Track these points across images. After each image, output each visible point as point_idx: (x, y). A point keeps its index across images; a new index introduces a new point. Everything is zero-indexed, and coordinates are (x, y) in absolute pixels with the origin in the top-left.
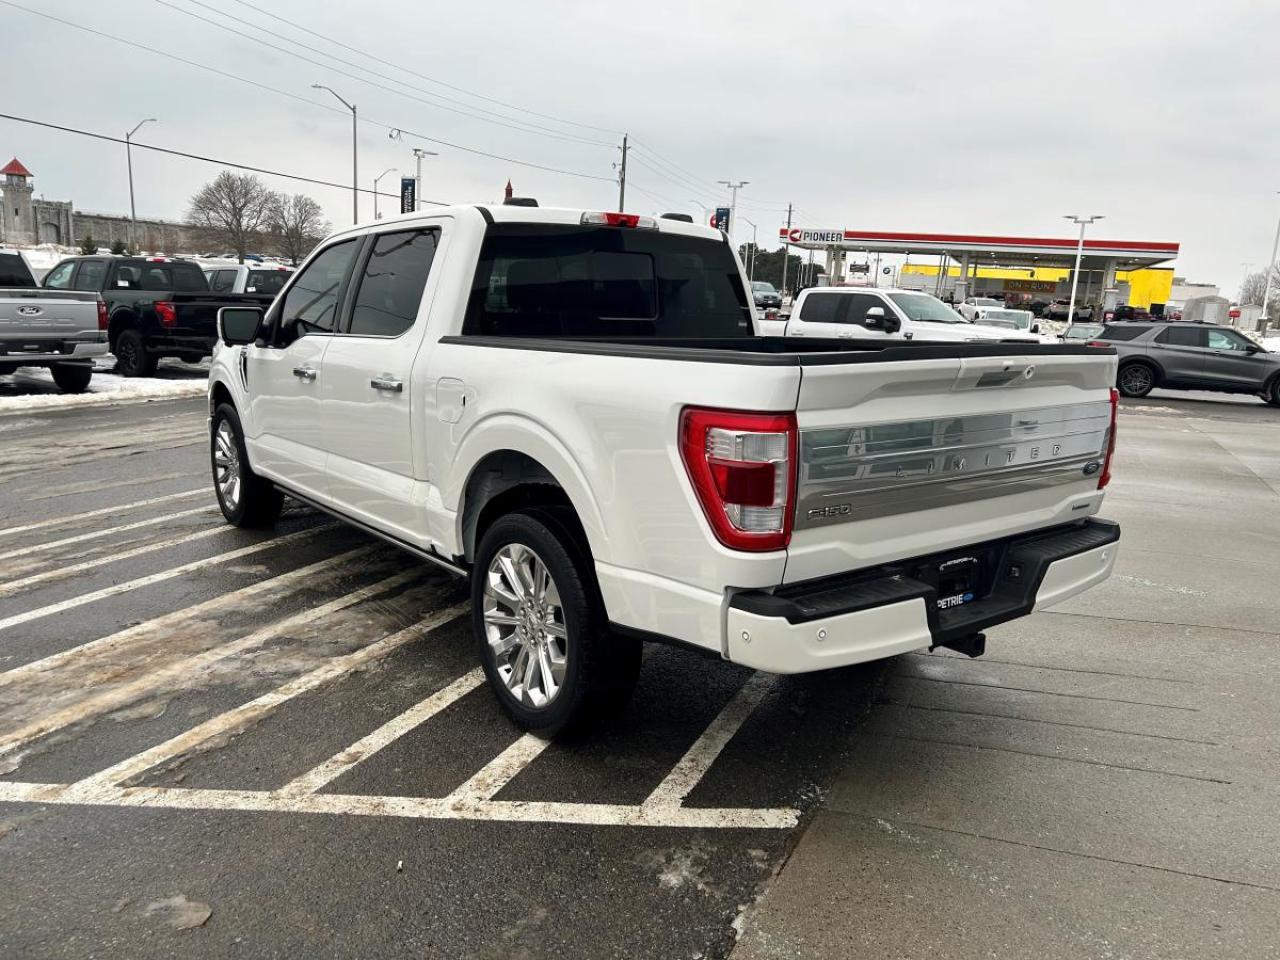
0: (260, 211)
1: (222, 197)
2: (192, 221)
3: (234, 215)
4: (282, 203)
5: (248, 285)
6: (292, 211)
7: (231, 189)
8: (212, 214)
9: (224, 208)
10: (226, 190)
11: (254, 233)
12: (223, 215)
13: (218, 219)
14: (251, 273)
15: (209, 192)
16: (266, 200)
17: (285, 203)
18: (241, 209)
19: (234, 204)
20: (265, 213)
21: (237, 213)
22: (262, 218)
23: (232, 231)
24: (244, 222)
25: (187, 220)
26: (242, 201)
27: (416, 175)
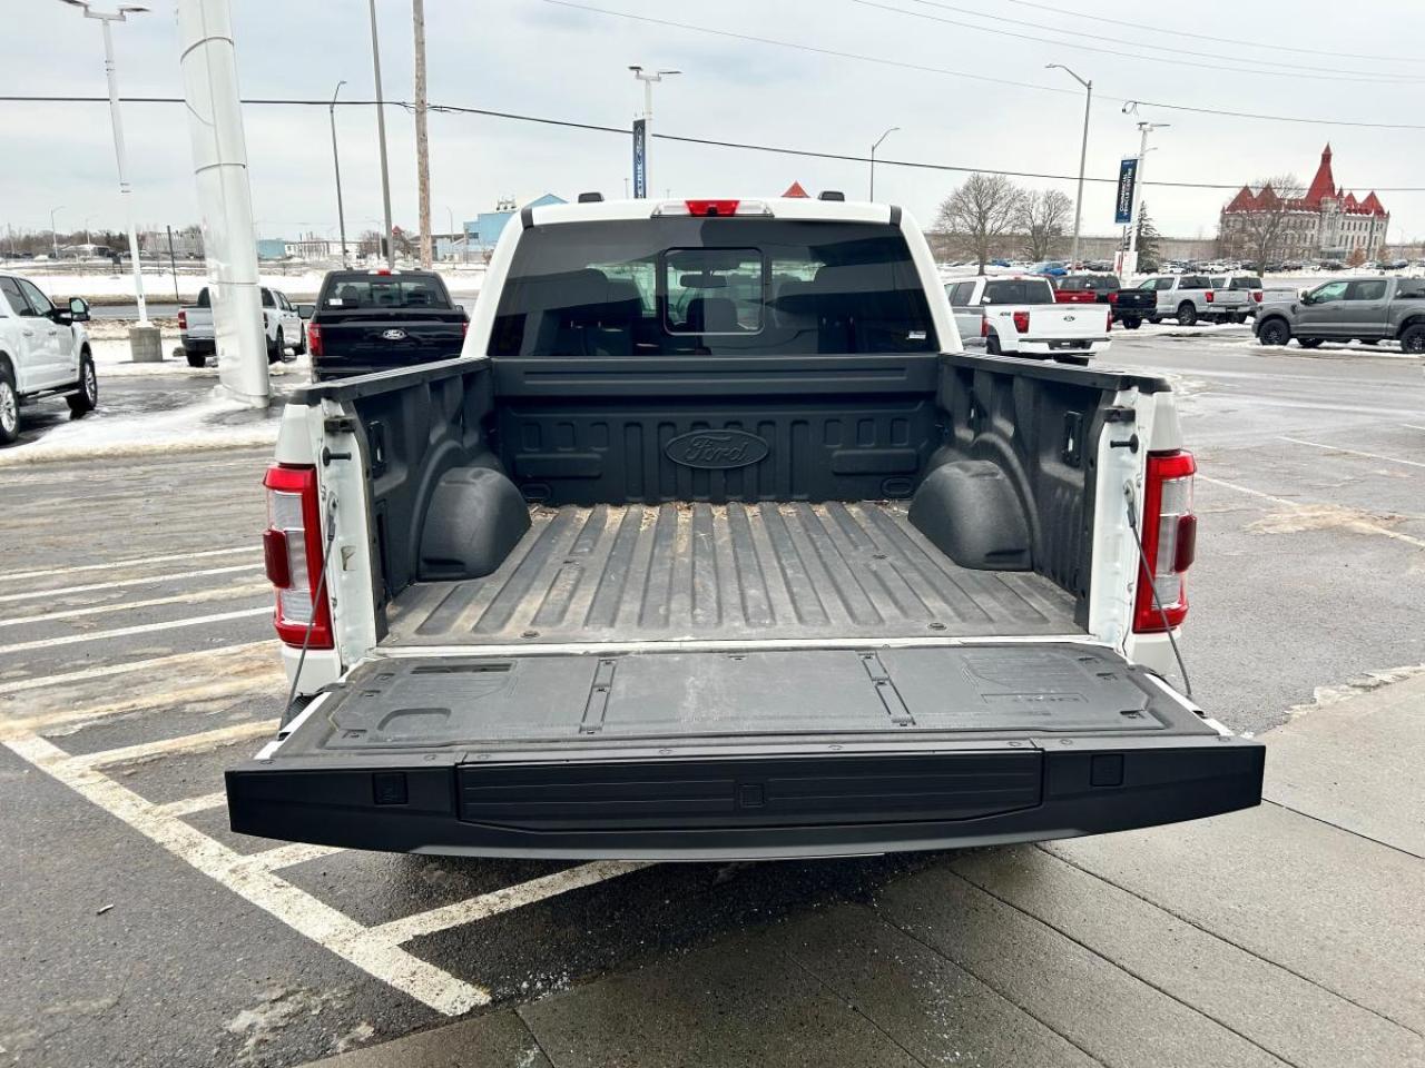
0: (1006, 213)
1: (969, 202)
2: (937, 229)
3: (980, 220)
4: (1030, 202)
5: (984, 294)
6: (1041, 209)
7: (979, 190)
8: (958, 219)
9: (970, 212)
10: (974, 192)
11: (997, 236)
12: (969, 219)
13: (963, 225)
14: (988, 283)
15: (958, 196)
16: (1014, 199)
17: (1034, 201)
18: (986, 212)
19: (980, 207)
20: (1012, 213)
21: (982, 217)
22: (1007, 219)
23: (975, 236)
24: (988, 226)
25: (932, 228)
26: (989, 202)
27: (1138, 154)
